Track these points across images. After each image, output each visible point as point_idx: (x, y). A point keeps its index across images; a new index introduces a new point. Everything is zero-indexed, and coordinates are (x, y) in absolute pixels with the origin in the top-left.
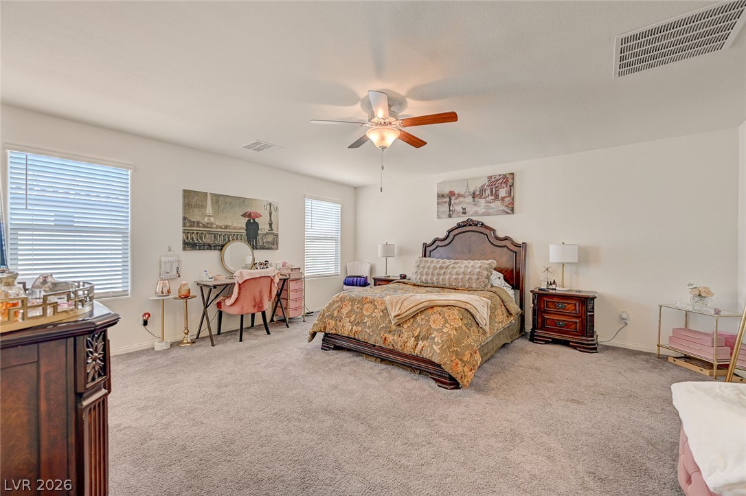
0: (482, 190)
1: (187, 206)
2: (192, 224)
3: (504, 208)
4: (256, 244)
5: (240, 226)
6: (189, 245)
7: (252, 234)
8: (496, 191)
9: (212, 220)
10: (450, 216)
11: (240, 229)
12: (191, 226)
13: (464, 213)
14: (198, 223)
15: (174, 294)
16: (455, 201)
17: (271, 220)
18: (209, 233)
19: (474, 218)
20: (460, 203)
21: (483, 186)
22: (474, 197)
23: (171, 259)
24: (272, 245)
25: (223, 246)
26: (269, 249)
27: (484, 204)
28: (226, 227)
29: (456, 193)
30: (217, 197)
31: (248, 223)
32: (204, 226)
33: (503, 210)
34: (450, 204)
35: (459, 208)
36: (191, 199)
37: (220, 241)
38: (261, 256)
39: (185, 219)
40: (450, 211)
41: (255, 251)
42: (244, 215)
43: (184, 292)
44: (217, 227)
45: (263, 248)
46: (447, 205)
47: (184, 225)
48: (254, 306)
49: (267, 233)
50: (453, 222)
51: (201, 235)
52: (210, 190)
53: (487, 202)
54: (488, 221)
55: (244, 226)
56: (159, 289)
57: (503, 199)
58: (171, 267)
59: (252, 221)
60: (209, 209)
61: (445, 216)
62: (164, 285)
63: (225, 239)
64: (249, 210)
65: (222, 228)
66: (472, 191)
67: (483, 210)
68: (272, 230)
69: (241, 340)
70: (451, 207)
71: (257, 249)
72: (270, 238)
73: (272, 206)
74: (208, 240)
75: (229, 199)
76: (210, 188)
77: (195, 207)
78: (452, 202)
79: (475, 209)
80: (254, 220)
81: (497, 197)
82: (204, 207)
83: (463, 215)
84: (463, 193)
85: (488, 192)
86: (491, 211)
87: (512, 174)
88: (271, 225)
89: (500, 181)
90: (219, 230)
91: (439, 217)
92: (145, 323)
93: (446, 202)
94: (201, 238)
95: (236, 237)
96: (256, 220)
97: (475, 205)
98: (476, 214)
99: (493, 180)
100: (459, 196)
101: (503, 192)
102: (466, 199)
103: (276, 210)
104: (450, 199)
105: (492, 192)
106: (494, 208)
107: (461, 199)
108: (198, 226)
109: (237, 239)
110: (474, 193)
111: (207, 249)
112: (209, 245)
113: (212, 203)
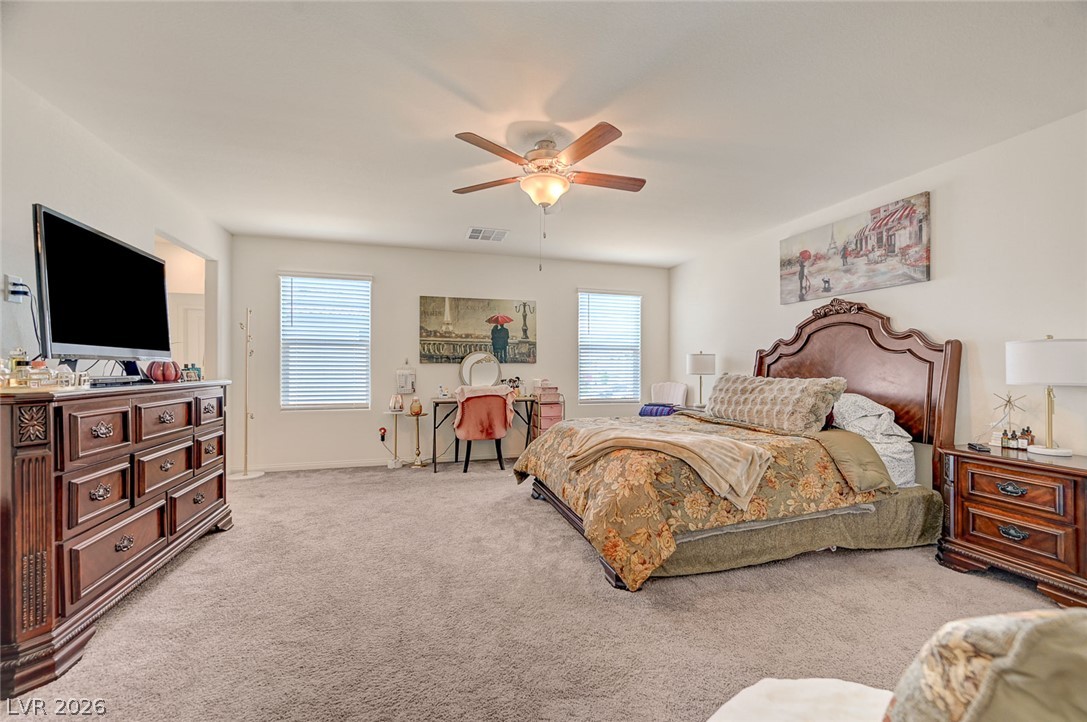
0: (861, 238)
1: (424, 314)
2: (429, 334)
3: (905, 269)
4: (505, 356)
5: (484, 334)
6: (427, 358)
7: (499, 344)
8: (889, 237)
9: (451, 328)
10: (802, 298)
11: (484, 337)
12: (429, 336)
13: (827, 290)
14: (435, 332)
15: (407, 410)
16: (811, 269)
17: (525, 324)
18: (448, 343)
19: (840, 297)
20: (820, 271)
21: (862, 231)
22: (844, 256)
23: (407, 372)
24: (529, 356)
25: (462, 358)
26: (522, 362)
27: (864, 268)
28: (467, 336)
29: (813, 253)
30: (456, 301)
31: (494, 331)
32: (442, 336)
33: (905, 275)
34: (802, 276)
35: (816, 282)
36: (429, 306)
37: (460, 352)
38: (510, 370)
39: (421, 328)
40: (802, 288)
41: (503, 366)
42: (489, 321)
43: (417, 410)
44: (457, 336)
45: (515, 361)
46: (797, 277)
47: (421, 336)
48: (482, 432)
49: (520, 342)
50: (804, 311)
51: (438, 346)
52: (448, 294)
53: (870, 262)
54: (874, 301)
55: (490, 334)
56: (392, 404)
57: (904, 251)
58: (406, 383)
59: (499, 327)
60: (447, 317)
61: (793, 300)
62: (396, 402)
63: (466, 351)
64: (495, 314)
65: (461, 337)
66: (840, 244)
67: (862, 281)
68: (527, 337)
69: (465, 471)
70: (804, 281)
71: (506, 362)
72: (524, 349)
73: (527, 307)
74: (445, 352)
75: (470, 303)
76: (449, 293)
77: (432, 314)
78: (806, 271)
79: (846, 279)
80: (502, 326)
81: (890, 249)
82: (441, 314)
83: (826, 294)
84: (823, 251)
85: (873, 241)
86: (878, 280)
87: (927, 195)
88: (525, 331)
89: (897, 215)
90: (459, 339)
91: (784, 302)
92: (383, 439)
93: (794, 273)
94: (439, 350)
95: (479, 348)
96: (505, 326)
97: (847, 271)
98: (849, 288)
99: (882, 215)
100: (818, 258)
101: (903, 238)
102: (830, 262)
103: (533, 311)
104: (802, 267)
105: (880, 240)
106: (884, 273)
107: (821, 264)
108: (435, 336)
109: (481, 350)
110: (845, 249)
111: (445, 362)
112: (448, 357)
113: (451, 309)
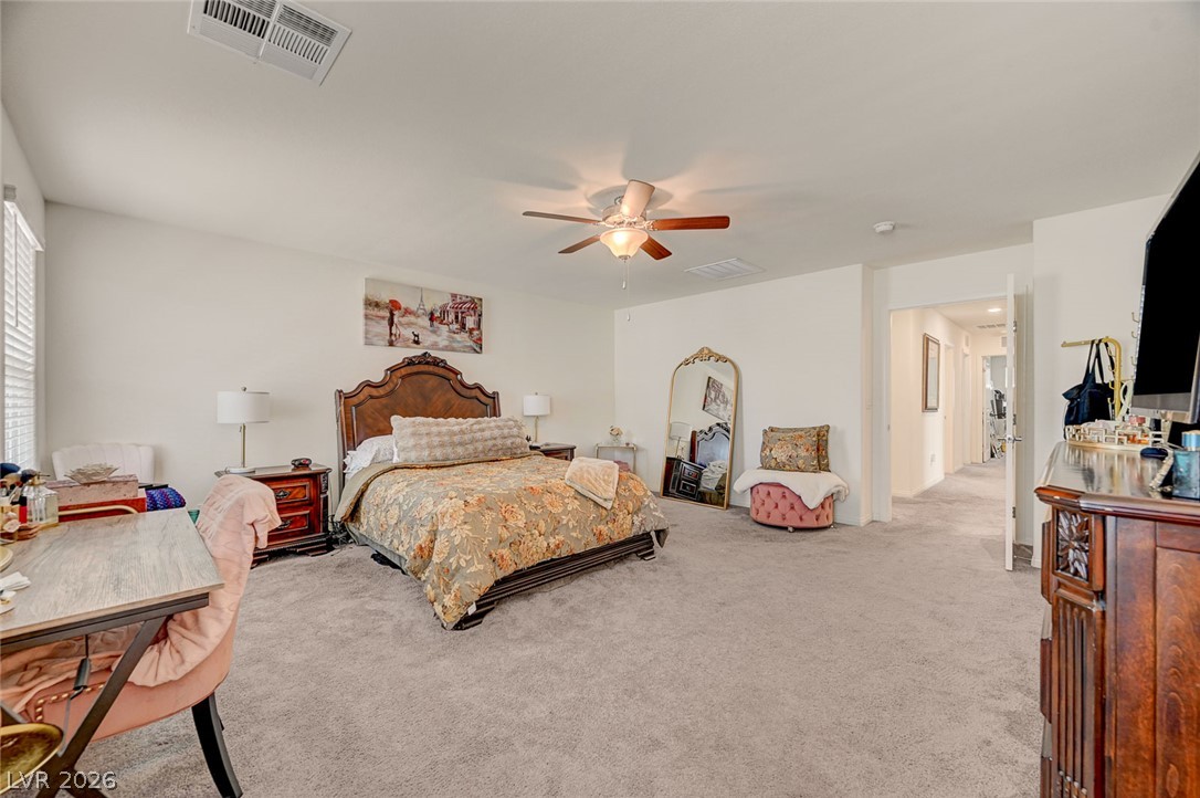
0: (444, 312)
3: (471, 343)
8: (463, 318)
10: (391, 344)
13: (417, 342)
16: (401, 319)
19: (434, 353)
20: (410, 324)
21: (446, 306)
22: (432, 319)
27: (447, 334)
29: (403, 306)
33: (471, 347)
34: (391, 323)
35: (407, 333)
40: (391, 334)
46: (386, 323)
50: (398, 355)
53: (450, 331)
54: (452, 360)
57: (471, 331)
61: (382, 343)
66: (428, 308)
67: (445, 343)
70: (394, 328)
78: (396, 320)
79: (433, 338)
81: (463, 326)
83: (415, 345)
84: (414, 307)
85: (452, 317)
86: (455, 345)
87: (481, 300)
89: (467, 305)
91: (368, 343)
93: (383, 318)
97: (434, 332)
98: (435, 346)
99: (459, 301)
100: (407, 312)
101: (470, 322)
102: (419, 319)
104: (392, 315)
105: (457, 317)
106: (459, 342)
107: (412, 318)
110: (432, 314)
